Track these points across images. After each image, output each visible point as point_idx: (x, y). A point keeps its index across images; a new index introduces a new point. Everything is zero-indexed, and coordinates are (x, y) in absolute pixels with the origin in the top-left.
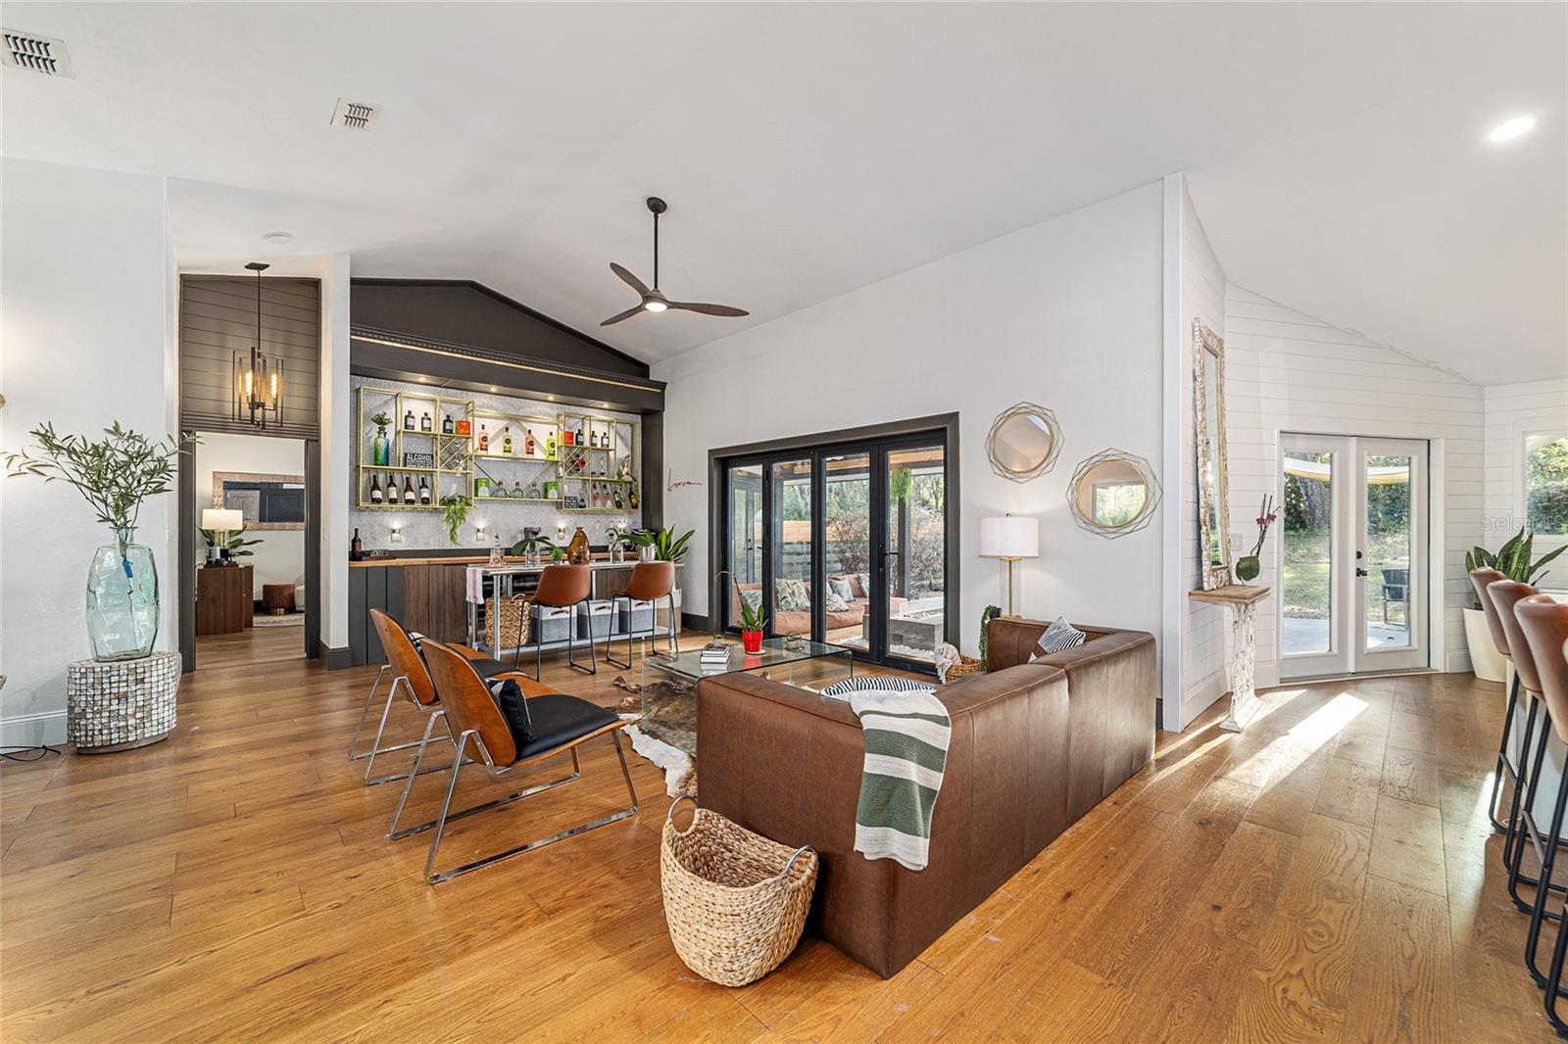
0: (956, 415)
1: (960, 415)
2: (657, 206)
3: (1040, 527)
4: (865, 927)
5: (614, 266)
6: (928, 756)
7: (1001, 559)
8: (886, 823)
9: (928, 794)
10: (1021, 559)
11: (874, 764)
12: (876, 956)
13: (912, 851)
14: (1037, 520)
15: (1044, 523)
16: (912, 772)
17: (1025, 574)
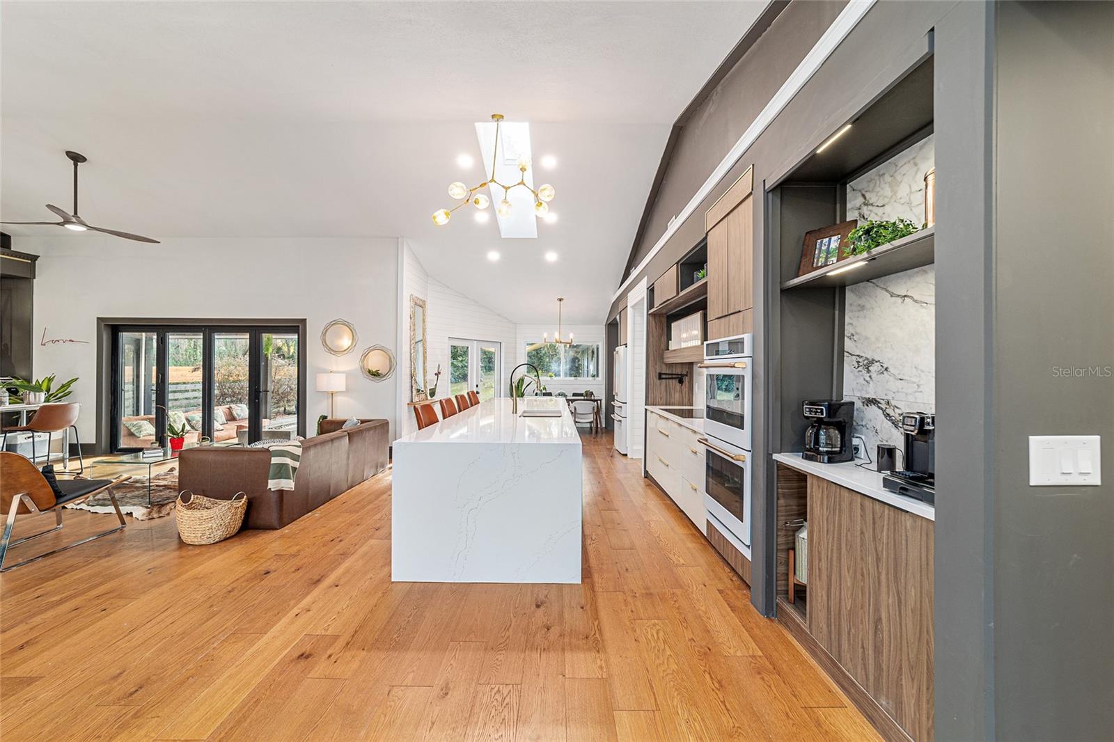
0: (304, 321)
1: (307, 321)
2: (76, 158)
3: (346, 377)
4: (271, 515)
5: (49, 206)
6: (295, 457)
7: (328, 393)
8: (280, 478)
9: (294, 469)
10: (337, 392)
11: (274, 460)
12: (275, 523)
13: (288, 484)
14: (345, 375)
15: (349, 375)
16: (288, 461)
17: (339, 400)
